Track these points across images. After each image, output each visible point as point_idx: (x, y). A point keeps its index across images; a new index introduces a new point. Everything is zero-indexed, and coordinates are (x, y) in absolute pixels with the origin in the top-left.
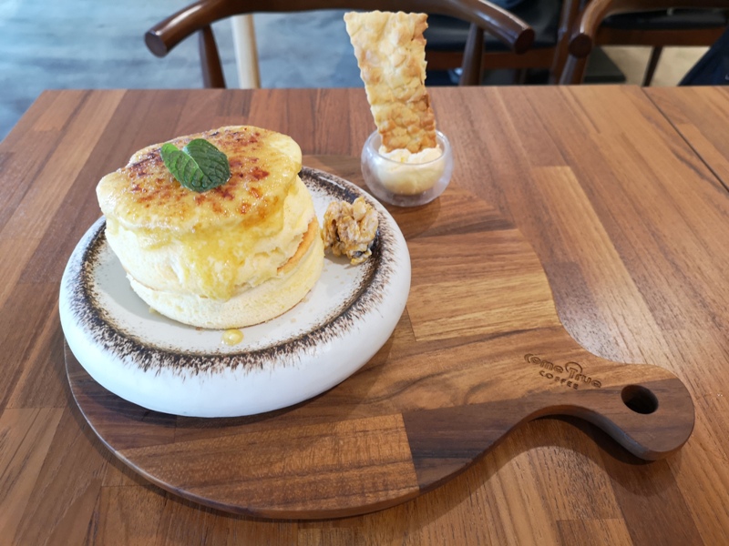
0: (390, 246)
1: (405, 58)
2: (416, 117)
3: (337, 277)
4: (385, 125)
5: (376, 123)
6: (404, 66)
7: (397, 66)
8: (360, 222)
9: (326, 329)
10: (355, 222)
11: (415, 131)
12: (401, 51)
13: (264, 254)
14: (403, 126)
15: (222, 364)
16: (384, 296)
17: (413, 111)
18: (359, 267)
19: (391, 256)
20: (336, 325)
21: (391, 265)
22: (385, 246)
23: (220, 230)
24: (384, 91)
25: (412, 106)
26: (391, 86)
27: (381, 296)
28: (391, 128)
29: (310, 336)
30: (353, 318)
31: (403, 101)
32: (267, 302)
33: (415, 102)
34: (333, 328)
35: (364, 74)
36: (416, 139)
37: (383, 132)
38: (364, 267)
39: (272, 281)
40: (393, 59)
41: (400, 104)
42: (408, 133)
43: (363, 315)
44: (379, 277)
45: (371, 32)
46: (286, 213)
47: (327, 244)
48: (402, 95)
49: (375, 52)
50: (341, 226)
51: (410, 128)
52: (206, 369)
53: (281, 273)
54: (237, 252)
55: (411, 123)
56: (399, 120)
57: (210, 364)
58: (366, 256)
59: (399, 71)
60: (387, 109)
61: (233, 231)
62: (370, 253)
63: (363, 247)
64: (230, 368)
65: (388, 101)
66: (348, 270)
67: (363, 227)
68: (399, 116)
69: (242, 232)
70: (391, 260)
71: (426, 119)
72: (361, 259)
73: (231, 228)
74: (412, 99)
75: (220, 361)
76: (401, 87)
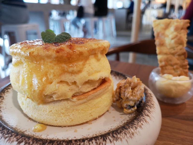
0: (149, 109)
1: (176, 36)
2: (178, 62)
3: (114, 117)
4: (163, 63)
5: (159, 62)
6: (176, 39)
7: (172, 39)
8: (133, 89)
9: (86, 141)
10: (130, 88)
11: (177, 68)
12: (175, 33)
13: (67, 83)
14: (172, 65)
15: (15, 139)
16: (135, 134)
17: (178, 59)
18: (128, 116)
19: (148, 114)
20: (94, 141)
21: (147, 118)
22: (147, 108)
23: (44, 59)
24: (165, 50)
25: (177, 57)
26: (169, 47)
27: (133, 134)
28: (166, 65)
29: (73, 142)
30: (108, 141)
31: (173, 54)
32: (63, 113)
33: (179, 55)
34: (91, 142)
35: (157, 42)
36: (177, 72)
37: (162, 67)
38: (130, 116)
39: (69, 102)
40: (171, 36)
41: (171, 56)
42: (174, 69)
43: (115, 141)
44: (136, 122)
45: (163, 26)
46: (87, 66)
47: (115, 99)
48: (173, 51)
49: (163, 34)
50: (123, 89)
51: (175, 67)
52: (6, 138)
53: (75, 99)
54: (50, 75)
55: (176, 64)
56: (170, 62)
57: (10, 135)
58: (133, 109)
59: (173, 41)
60: (165, 57)
61: (51, 62)
62: (136, 108)
63: (132, 103)
64: (17, 143)
65: (166, 54)
66: (121, 116)
67: (134, 91)
68: (170, 60)
69: (55, 65)
70: (148, 116)
71: (184, 64)
72: (130, 111)
73: (49, 60)
74: (178, 54)
75: (15, 136)
76: (173, 48)
